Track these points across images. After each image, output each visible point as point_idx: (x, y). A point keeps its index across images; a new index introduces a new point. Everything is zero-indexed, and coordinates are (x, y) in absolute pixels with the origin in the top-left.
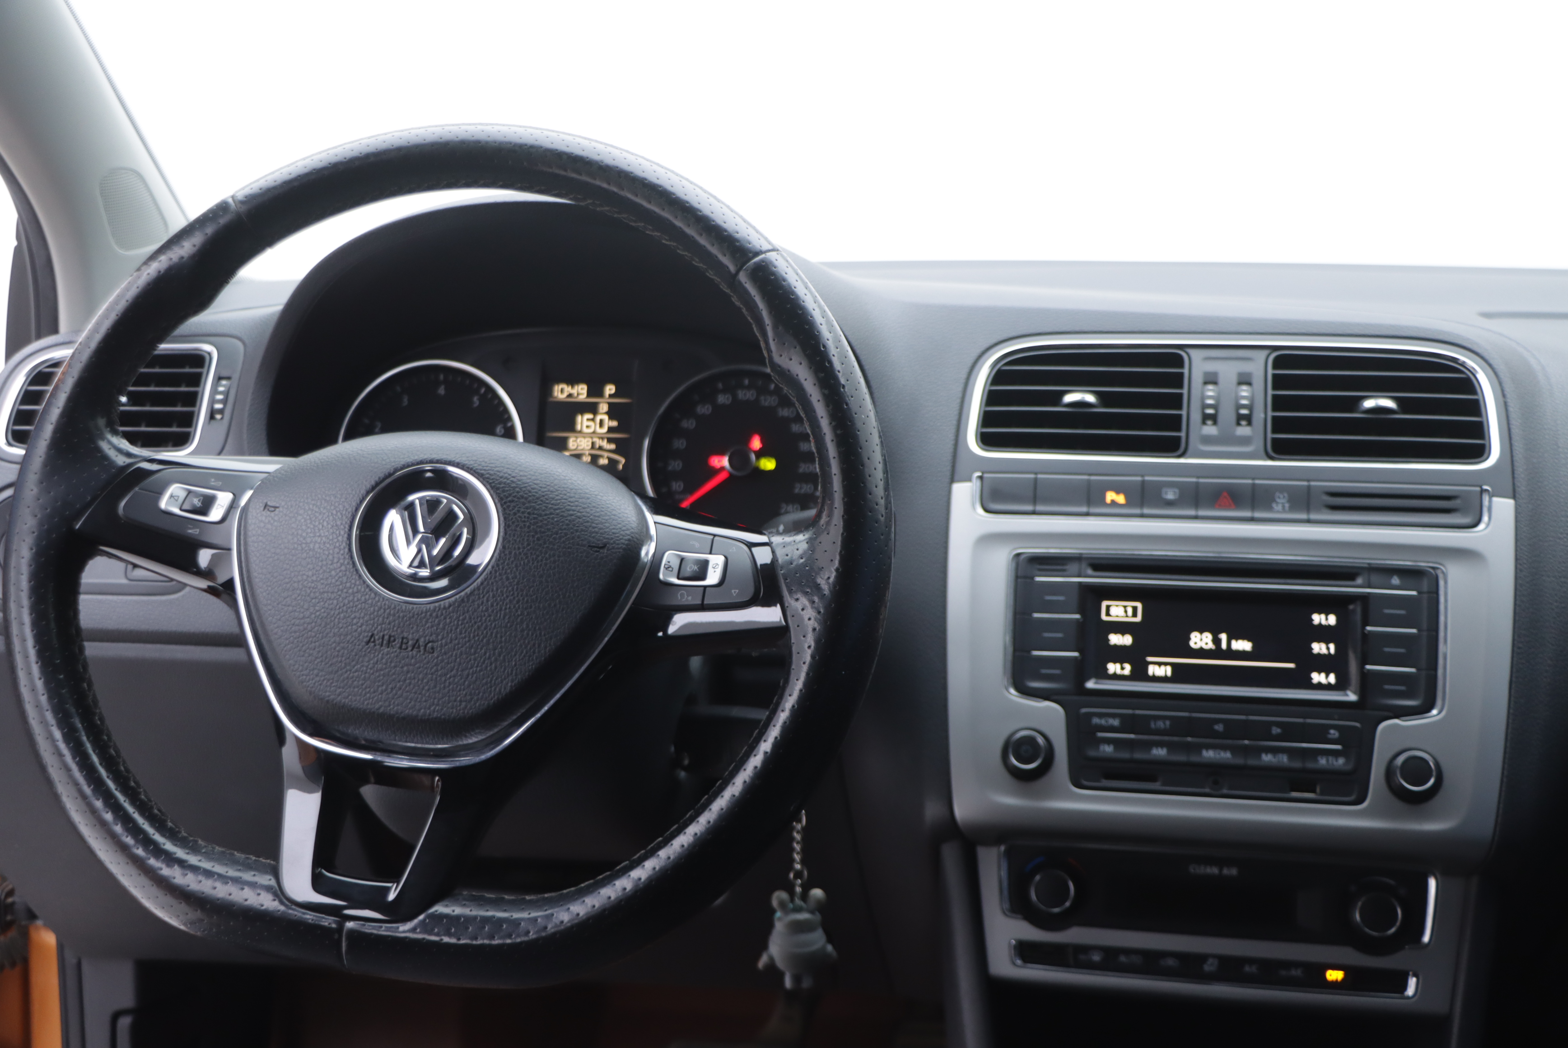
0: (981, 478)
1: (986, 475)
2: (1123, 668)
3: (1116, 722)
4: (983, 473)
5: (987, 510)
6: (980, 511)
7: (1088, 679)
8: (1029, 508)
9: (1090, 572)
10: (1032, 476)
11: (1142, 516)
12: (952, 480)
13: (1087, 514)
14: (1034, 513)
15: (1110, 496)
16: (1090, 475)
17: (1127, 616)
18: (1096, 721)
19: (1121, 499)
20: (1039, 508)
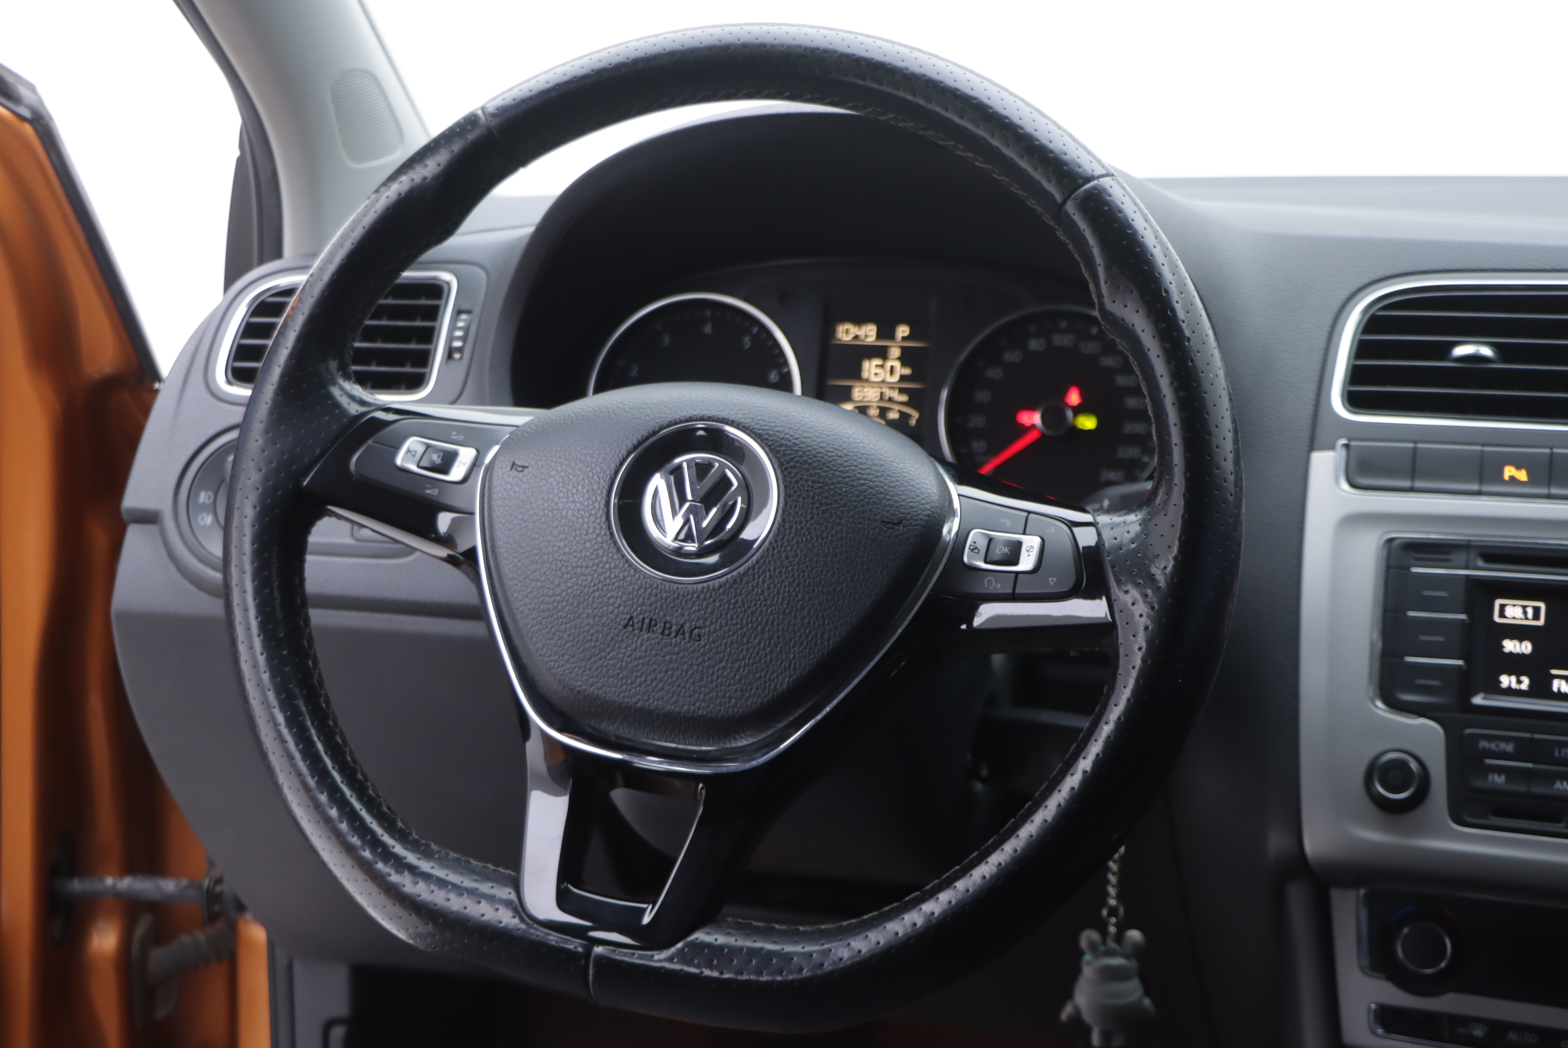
0: (1347, 446)
1: (1353, 443)
2: (1519, 682)
3: (1509, 748)
4: (1349, 440)
5: (1353, 485)
6: (1345, 486)
7: (1475, 693)
8: (1407, 484)
9: (1480, 563)
10: (1411, 445)
11: (1549, 497)
12: (1312, 448)
13: (1479, 493)
14: (1412, 490)
15: (1509, 471)
16: (1483, 445)
17: (1527, 618)
18: (1483, 744)
19: (1522, 475)
20: (1419, 484)
